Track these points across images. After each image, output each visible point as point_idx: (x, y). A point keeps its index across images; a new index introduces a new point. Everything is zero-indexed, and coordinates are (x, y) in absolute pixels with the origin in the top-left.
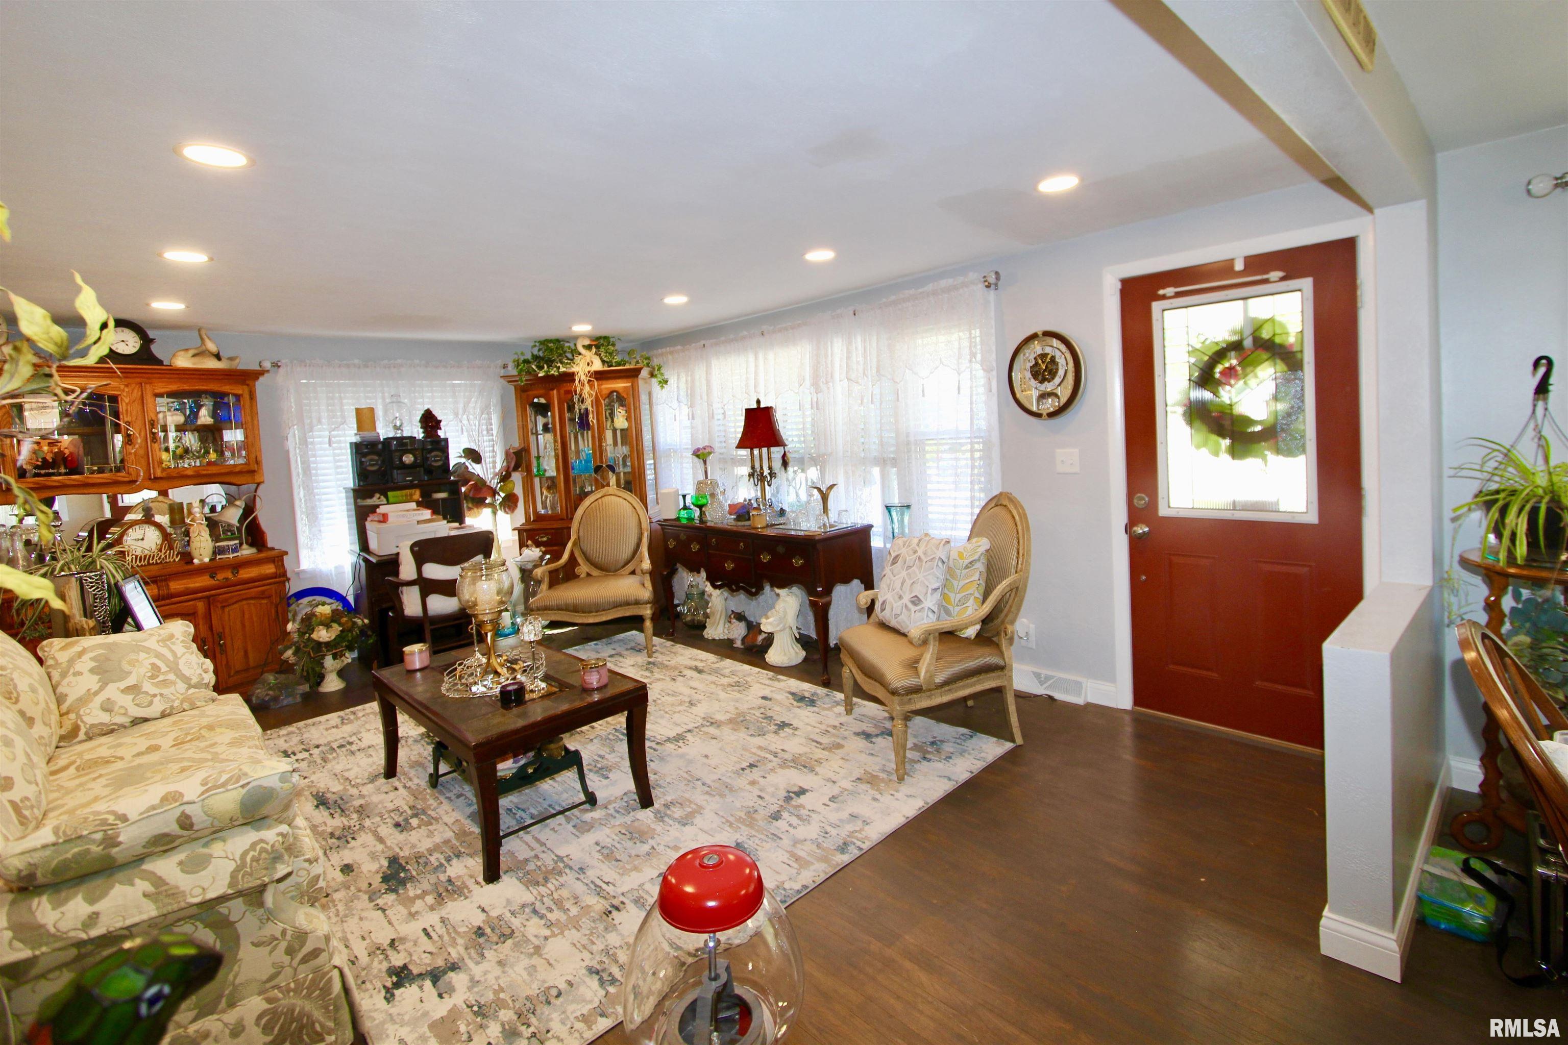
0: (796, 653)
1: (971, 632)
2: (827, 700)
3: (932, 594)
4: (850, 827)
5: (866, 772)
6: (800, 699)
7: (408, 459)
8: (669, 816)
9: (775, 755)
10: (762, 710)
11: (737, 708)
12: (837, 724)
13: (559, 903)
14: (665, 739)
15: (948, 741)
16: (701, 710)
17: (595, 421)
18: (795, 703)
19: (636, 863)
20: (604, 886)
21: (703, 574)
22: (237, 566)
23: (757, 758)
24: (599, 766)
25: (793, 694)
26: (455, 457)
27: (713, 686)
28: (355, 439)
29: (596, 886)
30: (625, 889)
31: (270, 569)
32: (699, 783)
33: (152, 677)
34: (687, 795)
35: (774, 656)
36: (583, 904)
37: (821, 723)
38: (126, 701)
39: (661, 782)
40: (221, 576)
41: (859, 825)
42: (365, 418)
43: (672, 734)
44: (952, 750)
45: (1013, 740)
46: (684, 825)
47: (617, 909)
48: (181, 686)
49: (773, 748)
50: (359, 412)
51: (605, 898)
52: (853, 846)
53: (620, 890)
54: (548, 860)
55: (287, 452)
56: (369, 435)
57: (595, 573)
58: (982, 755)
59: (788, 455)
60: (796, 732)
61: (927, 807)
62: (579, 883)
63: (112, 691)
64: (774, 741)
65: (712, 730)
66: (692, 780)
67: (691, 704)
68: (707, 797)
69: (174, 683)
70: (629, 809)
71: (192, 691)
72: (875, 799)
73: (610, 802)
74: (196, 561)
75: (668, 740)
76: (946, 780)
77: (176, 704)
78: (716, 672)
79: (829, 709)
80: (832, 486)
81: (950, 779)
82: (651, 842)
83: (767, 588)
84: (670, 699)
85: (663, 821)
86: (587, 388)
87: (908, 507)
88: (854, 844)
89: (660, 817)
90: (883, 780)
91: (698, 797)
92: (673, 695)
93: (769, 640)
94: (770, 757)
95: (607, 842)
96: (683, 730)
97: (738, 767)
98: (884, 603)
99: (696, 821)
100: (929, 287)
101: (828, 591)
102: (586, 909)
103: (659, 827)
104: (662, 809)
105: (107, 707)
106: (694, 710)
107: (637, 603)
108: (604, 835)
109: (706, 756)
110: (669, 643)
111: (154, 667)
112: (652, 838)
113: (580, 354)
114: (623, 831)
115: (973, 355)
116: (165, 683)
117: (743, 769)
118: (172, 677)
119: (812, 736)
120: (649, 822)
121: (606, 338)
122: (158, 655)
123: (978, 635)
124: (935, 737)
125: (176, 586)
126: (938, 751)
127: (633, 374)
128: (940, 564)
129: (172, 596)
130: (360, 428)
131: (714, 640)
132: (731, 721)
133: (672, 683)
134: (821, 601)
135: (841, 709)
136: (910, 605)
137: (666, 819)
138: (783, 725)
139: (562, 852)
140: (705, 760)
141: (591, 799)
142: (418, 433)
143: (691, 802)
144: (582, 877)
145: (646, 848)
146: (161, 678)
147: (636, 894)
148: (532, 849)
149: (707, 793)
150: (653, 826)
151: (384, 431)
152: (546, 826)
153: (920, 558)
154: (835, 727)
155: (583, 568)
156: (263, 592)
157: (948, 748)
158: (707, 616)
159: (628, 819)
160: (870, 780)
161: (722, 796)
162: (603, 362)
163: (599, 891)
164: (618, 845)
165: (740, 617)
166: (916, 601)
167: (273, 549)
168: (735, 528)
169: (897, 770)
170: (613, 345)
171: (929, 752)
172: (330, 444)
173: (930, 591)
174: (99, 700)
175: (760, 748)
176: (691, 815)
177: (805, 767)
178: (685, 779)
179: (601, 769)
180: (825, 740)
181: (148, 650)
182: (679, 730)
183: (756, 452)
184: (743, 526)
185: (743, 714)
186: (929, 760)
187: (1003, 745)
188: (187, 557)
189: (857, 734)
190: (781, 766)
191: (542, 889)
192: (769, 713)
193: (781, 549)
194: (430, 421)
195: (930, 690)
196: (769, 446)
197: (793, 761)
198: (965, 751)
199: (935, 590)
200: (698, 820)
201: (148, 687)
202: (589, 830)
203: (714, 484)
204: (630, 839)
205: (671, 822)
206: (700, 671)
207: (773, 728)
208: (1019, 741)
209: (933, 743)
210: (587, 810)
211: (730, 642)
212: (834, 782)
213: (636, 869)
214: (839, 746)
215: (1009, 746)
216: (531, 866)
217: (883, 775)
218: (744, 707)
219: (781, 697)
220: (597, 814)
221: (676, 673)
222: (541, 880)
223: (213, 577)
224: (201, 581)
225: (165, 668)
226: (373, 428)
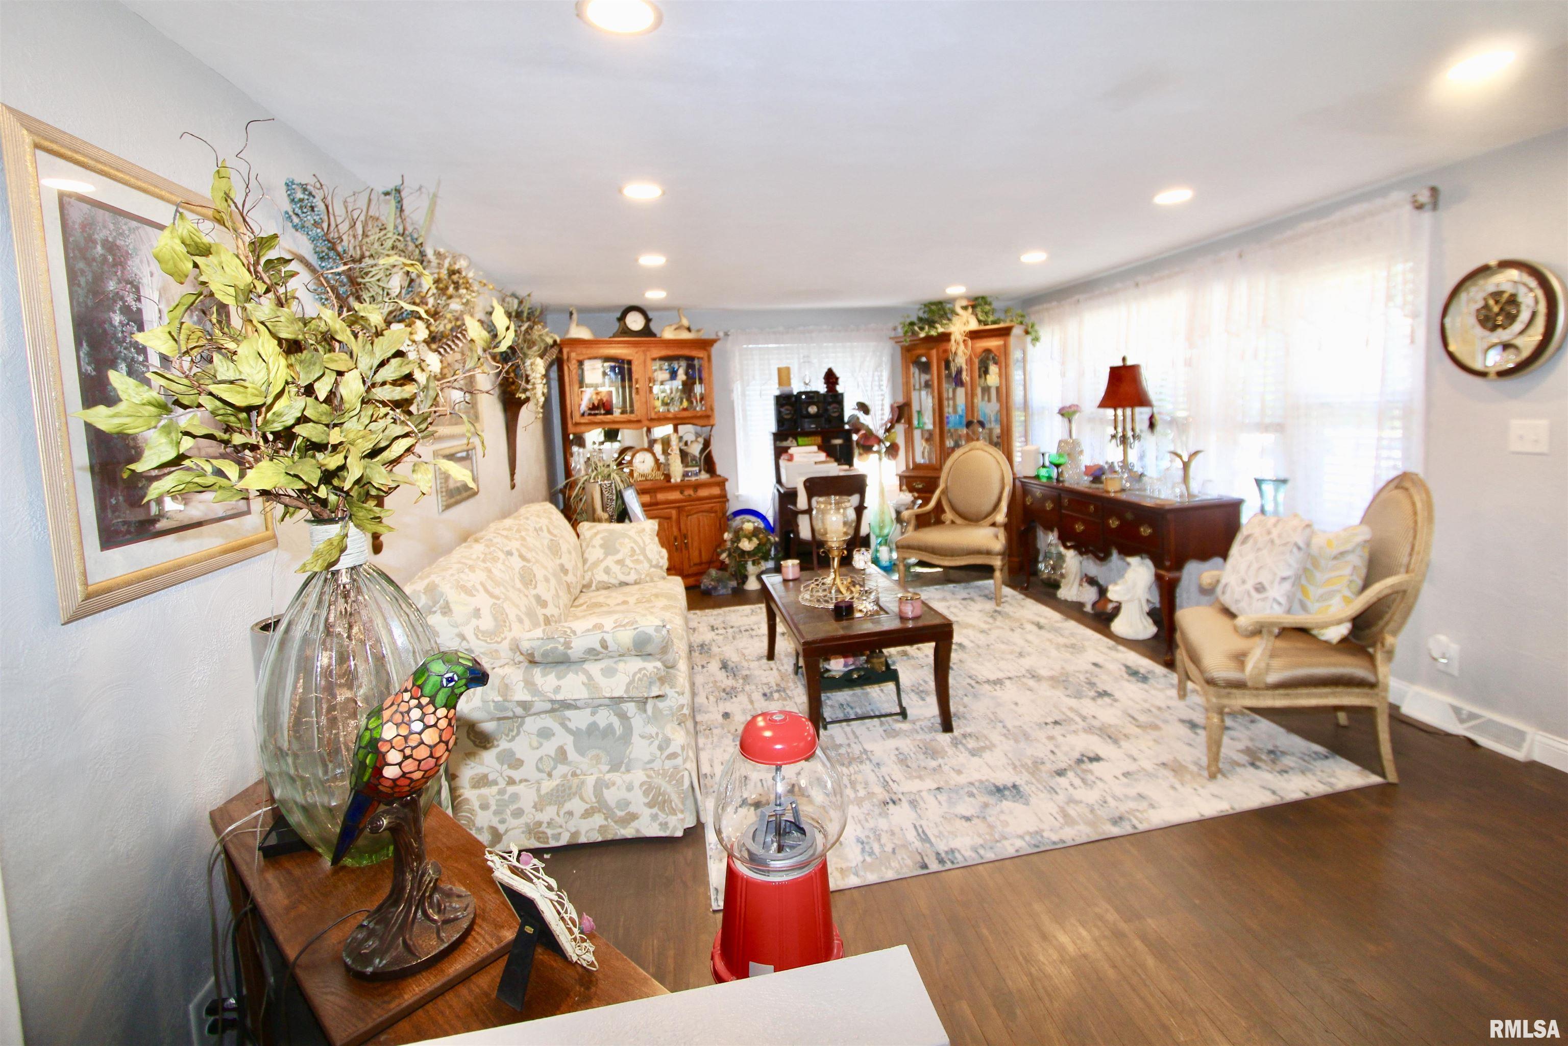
0: (1145, 627)
1: (1336, 633)
2: (1162, 680)
3: (1280, 583)
4: (1132, 805)
5: (1175, 760)
6: (1133, 673)
7: (813, 410)
8: (964, 745)
9: (1084, 719)
10: (1088, 675)
11: (1063, 668)
12: (1163, 705)
13: (853, 784)
14: (984, 679)
15: (1293, 754)
16: (1027, 662)
17: (968, 379)
18: (1126, 676)
19: (922, 773)
20: (891, 783)
21: (1056, 533)
22: (697, 486)
23: (1064, 717)
24: (921, 689)
25: (1127, 667)
26: (849, 410)
27: (1048, 643)
28: (777, 393)
29: (885, 780)
30: (905, 790)
31: (716, 491)
32: (1001, 725)
33: (632, 556)
34: (985, 732)
35: (1118, 626)
36: (870, 791)
37: (1145, 701)
38: (616, 569)
39: (967, 716)
40: (687, 493)
41: (1144, 805)
42: (784, 375)
43: (993, 677)
44: (1292, 765)
45: (1383, 775)
46: (973, 755)
47: (894, 802)
48: (646, 565)
49: (1084, 712)
50: (779, 370)
51: (888, 792)
52: (1128, 823)
53: (901, 790)
54: (856, 749)
55: (733, 402)
56: (786, 390)
57: (959, 521)
58: (1333, 780)
59: (1157, 416)
60: (1115, 704)
61: (1231, 812)
62: (873, 774)
63: (610, 561)
64: (1088, 707)
65: (1031, 683)
66: (995, 720)
67: (1021, 655)
68: (1002, 738)
69: (643, 562)
70: (932, 729)
71: (653, 569)
72: (1173, 788)
73: (918, 720)
74: (673, 480)
75: (988, 682)
76: (1268, 793)
77: (643, 577)
78: (1057, 630)
79: (1161, 690)
80: (1196, 453)
81: (1274, 792)
82: (940, 761)
83: (1115, 555)
84: (1003, 647)
85: (956, 747)
86: (962, 346)
87: (1284, 481)
88: (1130, 820)
89: (955, 743)
90: (1191, 773)
91: (995, 736)
92: (1007, 644)
93: (1117, 610)
94: (1078, 719)
95: (906, 750)
96: (1005, 676)
97: (1043, 720)
98: (1226, 585)
99: (984, 755)
100: (1337, 216)
101: (1179, 565)
102: (871, 795)
103: (950, 751)
104: (960, 737)
105: (607, 571)
106: (1022, 661)
107: (988, 553)
108: (905, 744)
109: (1016, 704)
110: (1022, 596)
111: (633, 550)
112: (943, 758)
113: (957, 314)
114: (921, 745)
115: (1389, 298)
116: (637, 561)
117: (1046, 724)
118: (641, 558)
119: (1130, 712)
120: (945, 744)
121: (983, 298)
122: (635, 542)
123: (1344, 640)
124: (1276, 747)
125: (661, 497)
126: (1274, 762)
127: (1005, 332)
128: (1295, 550)
129: (657, 504)
130: (780, 384)
131: (1066, 601)
132: (1052, 678)
133: (1011, 633)
134: (1168, 575)
135: (1174, 693)
136: (1253, 593)
137: (960, 746)
138: (1104, 694)
139: (868, 747)
140: (1013, 707)
141: (903, 714)
142: (822, 388)
143: (986, 738)
144: (876, 770)
145: (933, 764)
146: (636, 557)
147: (913, 797)
148: (848, 739)
149: (1004, 735)
150: (947, 749)
151: (796, 387)
152: (864, 724)
153: (1272, 542)
154: (1159, 709)
155: (949, 515)
156: (712, 507)
157: (1288, 761)
158: (1062, 576)
159: (928, 737)
160: (1177, 769)
161: (1017, 741)
162: (980, 321)
163: (886, 785)
164: (912, 755)
165: (1092, 581)
166: (1260, 588)
167: (719, 476)
168: (1090, 491)
169: (1209, 766)
170: (990, 304)
171: (1260, 760)
172: (761, 395)
173: (1278, 579)
174: (603, 565)
175: (1071, 709)
176: (983, 749)
177: (1110, 737)
178: (990, 718)
179: (922, 691)
180: (1142, 718)
181: (630, 538)
182: (1001, 675)
183: (1120, 412)
184: (1096, 488)
185: (1067, 675)
186: (1257, 767)
187: (1367, 777)
188: (668, 477)
189: (1183, 721)
190: (1085, 730)
191: (845, 770)
192: (1094, 680)
193: (1129, 516)
194: (831, 378)
195: (1257, 689)
196: (1133, 406)
197: (1100, 729)
198: (1310, 770)
199: (1284, 579)
200: (987, 755)
201: (628, 562)
202: (894, 737)
203: (1076, 444)
204: (924, 753)
205: (963, 750)
206: (1040, 627)
207: (1092, 694)
208: (1392, 777)
209: (1271, 752)
210: (897, 721)
211: (1080, 605)
212: (1135, 760)
213: (920, 777)
214: (1156, 727)
215: (1375, 779)
216: (842, 751)
217: (1194, 769)
218: (1070, 668)
219: (1115, 668)
220: (905, 726)
221: (1018, 624)
222: (846, 762)
223: (682, 493)
224: (675, 495)
225: (638, 551)
226: (789, 384)
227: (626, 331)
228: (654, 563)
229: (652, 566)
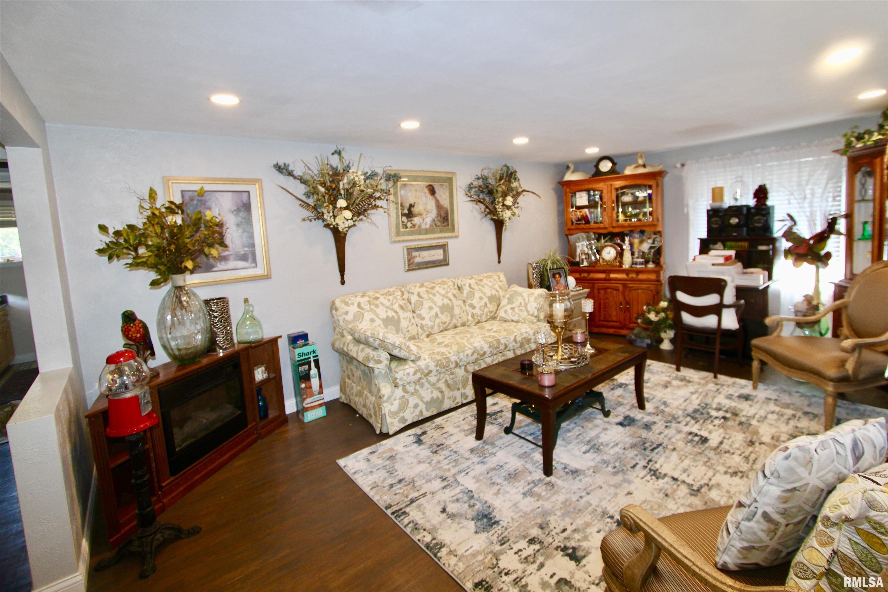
7: (734, 221)
22: (638, 272)
28: (710, 207)
31: (653, 277)
33: (519, 307)
38: (510, 312)
42: (717, 194)
48: (526, 313)
50: (714, 190)
63: (508, 308)
69: (523, 311)
74: (624, 266)
105: (506, 312)
107: (819, 375)
111: (521, 303)
116: (521, 310)
118: (524, 309)
122: (524, 300)
130: (714, 200)
156: (649, 287)
181: (522, 296)
194: (761, 193)
201: (516, 310)
223: (627, 275)
224: (623, 276)
225: (523, 305)
226: (722, 199)
227: (598, 173)
228: (531, 313)
229: (529, 315)
